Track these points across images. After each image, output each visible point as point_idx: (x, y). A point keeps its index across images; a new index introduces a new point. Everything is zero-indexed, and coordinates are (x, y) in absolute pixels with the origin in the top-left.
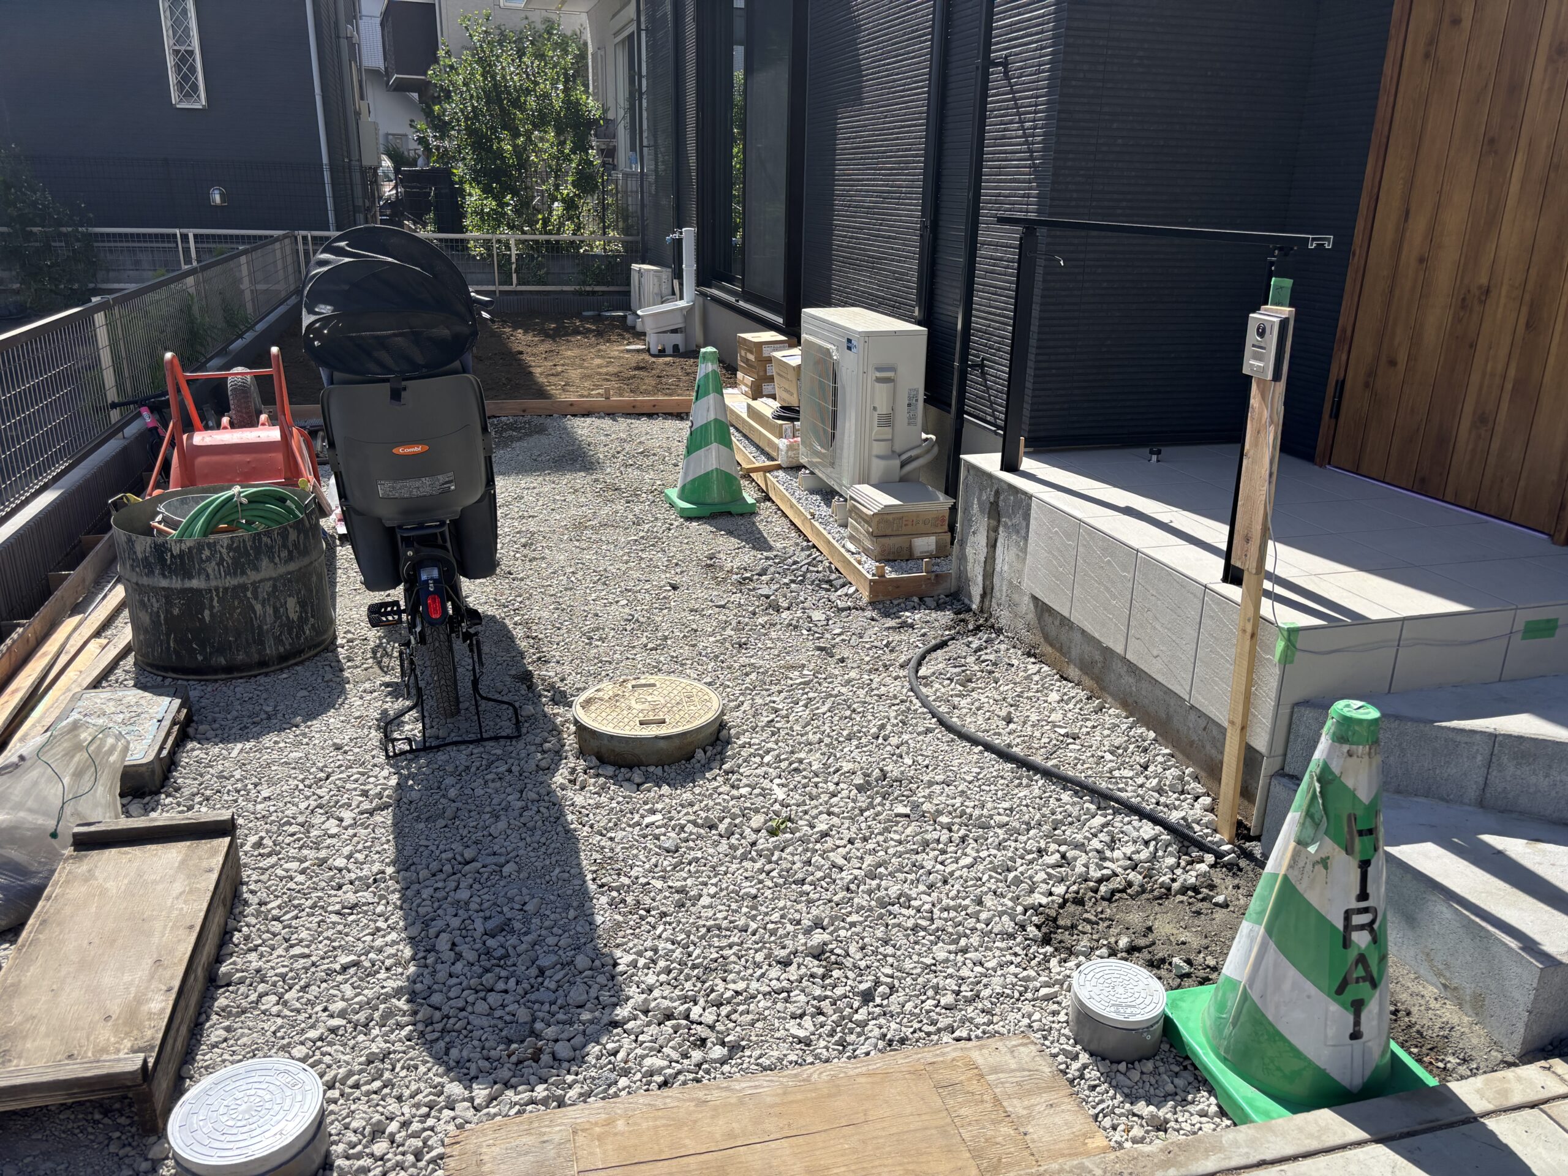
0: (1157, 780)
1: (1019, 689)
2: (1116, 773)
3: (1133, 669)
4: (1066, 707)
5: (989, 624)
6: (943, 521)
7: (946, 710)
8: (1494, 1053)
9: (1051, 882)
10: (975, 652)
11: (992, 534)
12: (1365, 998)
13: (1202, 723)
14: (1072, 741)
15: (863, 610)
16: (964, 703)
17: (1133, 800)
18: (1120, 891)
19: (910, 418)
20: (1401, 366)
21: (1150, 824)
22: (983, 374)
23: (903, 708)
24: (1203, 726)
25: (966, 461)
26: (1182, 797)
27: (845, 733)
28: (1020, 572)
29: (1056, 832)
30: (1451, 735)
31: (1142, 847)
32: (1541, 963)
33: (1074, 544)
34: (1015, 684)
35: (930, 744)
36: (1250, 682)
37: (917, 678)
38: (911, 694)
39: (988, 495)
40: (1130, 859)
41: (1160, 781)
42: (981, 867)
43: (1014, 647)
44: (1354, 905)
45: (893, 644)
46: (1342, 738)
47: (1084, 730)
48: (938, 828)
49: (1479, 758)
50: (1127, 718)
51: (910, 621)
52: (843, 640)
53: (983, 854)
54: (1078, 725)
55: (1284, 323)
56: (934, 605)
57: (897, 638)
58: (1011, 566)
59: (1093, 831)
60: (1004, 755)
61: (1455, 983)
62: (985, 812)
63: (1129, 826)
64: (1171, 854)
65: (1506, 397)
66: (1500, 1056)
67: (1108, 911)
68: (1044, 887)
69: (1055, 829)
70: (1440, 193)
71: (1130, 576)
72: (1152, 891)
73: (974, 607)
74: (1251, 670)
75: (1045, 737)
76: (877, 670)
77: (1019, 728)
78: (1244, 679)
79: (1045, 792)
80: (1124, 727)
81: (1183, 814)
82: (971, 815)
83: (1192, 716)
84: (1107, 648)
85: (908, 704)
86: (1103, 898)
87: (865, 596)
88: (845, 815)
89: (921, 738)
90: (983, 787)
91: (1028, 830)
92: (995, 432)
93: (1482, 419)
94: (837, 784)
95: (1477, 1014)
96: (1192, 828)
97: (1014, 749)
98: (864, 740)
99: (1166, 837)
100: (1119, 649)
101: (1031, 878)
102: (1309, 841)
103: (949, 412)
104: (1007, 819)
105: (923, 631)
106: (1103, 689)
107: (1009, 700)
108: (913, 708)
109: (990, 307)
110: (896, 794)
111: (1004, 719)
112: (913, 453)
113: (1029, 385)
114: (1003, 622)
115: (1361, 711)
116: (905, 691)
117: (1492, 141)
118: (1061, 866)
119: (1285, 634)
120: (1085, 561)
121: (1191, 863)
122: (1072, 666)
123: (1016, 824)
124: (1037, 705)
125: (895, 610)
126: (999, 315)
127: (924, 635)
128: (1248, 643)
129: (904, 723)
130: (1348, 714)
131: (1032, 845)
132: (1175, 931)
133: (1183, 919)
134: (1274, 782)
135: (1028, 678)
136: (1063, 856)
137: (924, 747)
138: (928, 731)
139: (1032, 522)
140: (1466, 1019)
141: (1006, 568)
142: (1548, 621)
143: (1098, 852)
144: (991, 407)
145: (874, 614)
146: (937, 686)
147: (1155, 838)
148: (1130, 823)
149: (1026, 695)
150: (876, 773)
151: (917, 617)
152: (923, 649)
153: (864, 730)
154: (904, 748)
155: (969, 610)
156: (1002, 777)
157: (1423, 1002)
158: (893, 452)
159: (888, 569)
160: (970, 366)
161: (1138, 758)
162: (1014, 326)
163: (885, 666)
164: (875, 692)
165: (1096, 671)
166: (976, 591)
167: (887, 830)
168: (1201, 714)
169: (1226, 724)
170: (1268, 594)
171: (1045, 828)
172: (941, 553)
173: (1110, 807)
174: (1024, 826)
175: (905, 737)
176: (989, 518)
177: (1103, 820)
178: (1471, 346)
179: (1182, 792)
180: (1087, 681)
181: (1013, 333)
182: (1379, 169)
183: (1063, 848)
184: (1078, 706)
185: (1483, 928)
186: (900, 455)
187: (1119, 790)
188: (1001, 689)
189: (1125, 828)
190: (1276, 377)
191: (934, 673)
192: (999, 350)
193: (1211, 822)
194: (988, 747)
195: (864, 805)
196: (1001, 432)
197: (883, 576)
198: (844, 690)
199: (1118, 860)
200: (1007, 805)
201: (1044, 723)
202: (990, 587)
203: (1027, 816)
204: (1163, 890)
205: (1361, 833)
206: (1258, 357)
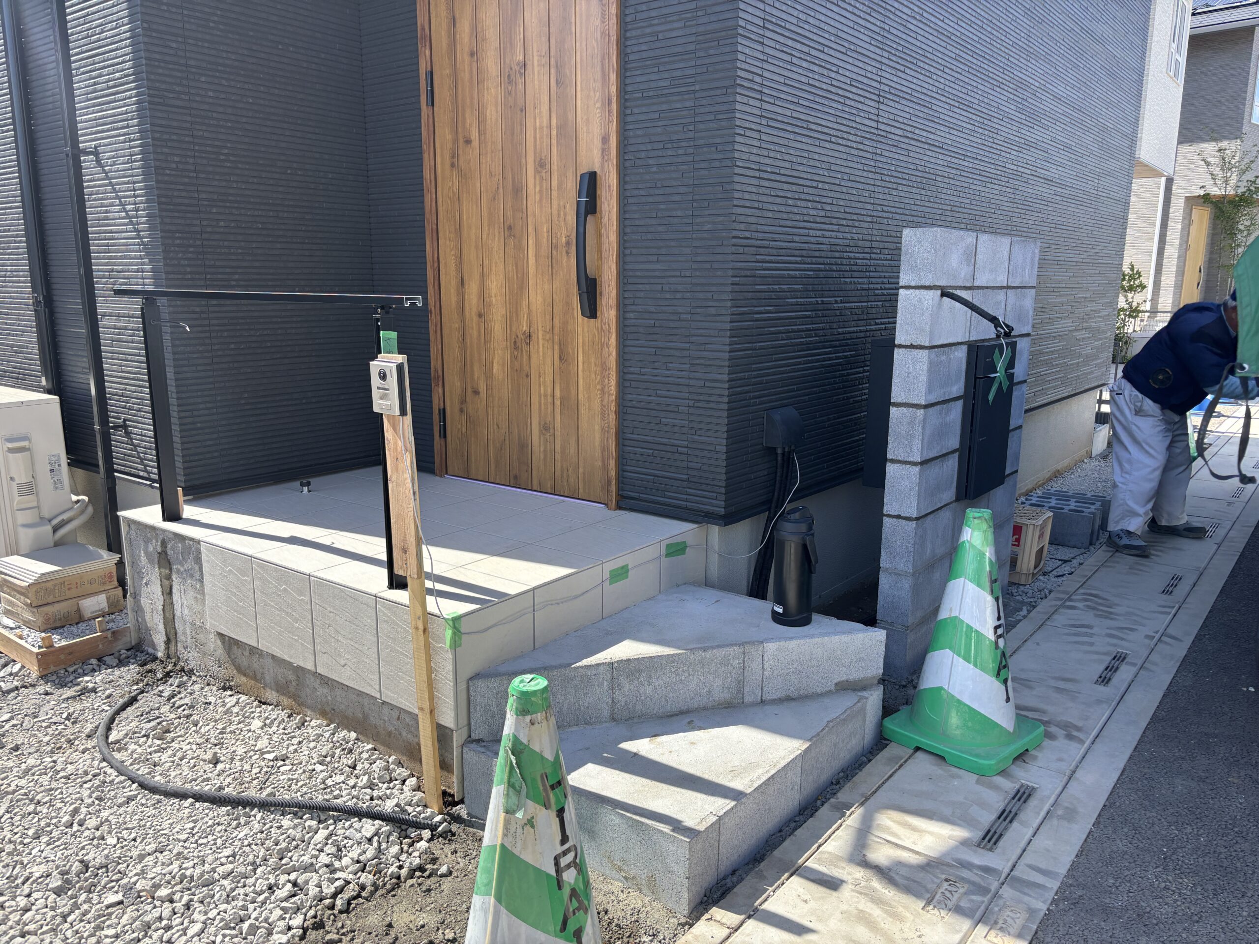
0: (367, 776)
1: (220, 726)
2: (329, 782)
3: (326, 681)
4: (271, 731)
5: (178, 668)
6: (111, 577)
7: (147, 771)
8: (671, 920)
9: (288, 916)
10: (169, 699)
11: (166, 582)
12: (582, 925)
13: (395, 714)
14: (282, 763)
15: (33, 686)
16: (165, 757)
17: (349, 803)
18: (355, 898)
19: (54, 483)
20: (483, 395)
21: (369, 821)
22: (128, 434)
23: (97, 782)
24: (396, 717)
25: (125, 518)
26: (391, 785)
27: (31, 832)
28: (202, 613)
29: (284, 862)
30: (584, 672)
31: (367, 846)
32: (688, 837)
33: (249, 579)
34: (216, 721)
35: (134, 813)
36: (430, 671)
37: (108, 744)
38: (105, 764)
39: (154, 546)
40: (358, 862)
41: (369, 777)
42: (212, 929)
43: (208, 685)
44: (560, 849)
45: (75, 715)
46: (524, 711)
47: (292, 748)
48: (158, 903)
49: (605, 684)
50: (329, 725)
51: (90, 685)
52: (14, 725)
53: (211, 915)
54: (285, 745)
55: (400, 368)
56: (115, 662)
57: (79, 706)
58: (191, 609)
59: (318, 847)
60: (217, 800)
61: (633, 873)
62: (207, 867)
63: (352, 830)
64: (393, 843)
65: (558, 410)
66: (675, 921)
67: (348, 922)
68: (282, 924)
69: (281, 859)
70: (482, 265)
71: (307, 599)
72: (384, 885)
73: (160, 654)
74: (428, 661)
75: (256, 767)
76: (60, 748)
77: (228, 766)
78: (425, 669)
79: (265, 824)
80: (327, 735)
81: (395, 801)
82: (192, 877)
83: (386, 710)
84: (299, 667)
85: (101, 777)
86: (341, 912)
87: (34, 671)
88: (45, 928)
89: (123, 809)
90: (200, 841)
91: (255, 870)
92: (150, 486)
93: (546, 428)
94: (29, 896)
95: (653, 893)
96: (406, 811)
97: (227, 790)
98: (55, 834)
99: (386, 828)
100: (309, 666)
101: (266, 920)
102: (515, 808)
103: (98, 473)
104: (231, 866)
105: (108, 692)
106: (301, 704)
107: (212, 740)
108: (108, 780)
109: (122, 372)
110: (103, 883)
111: (210, 762)
112: (65, 516)
113: (177, 439)
114: (192, 663)
115: (532, 683)
116: (96, 763)
117: (510, 228)
118: (294, 895)
119: (451, 623)
120: (262, 592)
121: (411, 845)
122: (268, 690)
123: (241, 869)
124: (241, 737)
125: (72, 678)
126: (133, 379)
127: (109, 697)
128: (422, 638)
129: (100, 799)
130: (525, 689)
131: (261, 885)
132: (412, 918)
133: (417, 902)
134: (465, 749)
135: (228, 712)
136: (295, 884)
137: (128, 819)
138: (130, 799)
139: (205, 565)
140: (646, 899)
141: (186, 611)
142: (623, 568)
143: (327, 866)
144: (142, 463)
145: (48, 688)
146: (132, 747)
147: (376, 834)
148: (351, 826)
149: (228, 730)
150: (77, 866)
151: (98, 679)
152: (110, 711)
153: (54, 821)
154: (105, 828)
155: (155, 658)
156: (218, 824)
157: (614, 898)
158: (41, 518)
159: (55, 638)
160: (112, 428)
161: (345, 761)
162: (150, 387)
163: (69, 741)
164: (62, 774)
165: (292, 689)
166: (159, 639)
167: (99, 928)
168: (393, 707)
169: (416, 711)
170: (430, 592)
171: (272, 861)
172: (115, 608)
173: (330, 817)
174: (250, 868)
175: (104, 814)
176: (159, 568)
177: (325, 833)
178: (527, 376)
179: (391, 781)
180: (285, 701)
181: (151, 393)
182: (436, 249)
183: (293, 876)
184: (282, 727)
185: (643, 823)
186: (50, 521)
187: (336, 798)
188: (203, 730)
189: (348, 833)
190: (403, 412)
191: (127, 734)
192: (139, 410)
193: (420, 800)
194: (199, 797)
195: (66, 910)
196: (157, 485)
197: (52, 646)
198: (22, 782)
199: (347, 867)
200: (228, 852)
201: (252, 753)
202: (173, 631)
203: (251, 857)
204: (394, 880)
205: (553, 787)
206: (385, 397)
